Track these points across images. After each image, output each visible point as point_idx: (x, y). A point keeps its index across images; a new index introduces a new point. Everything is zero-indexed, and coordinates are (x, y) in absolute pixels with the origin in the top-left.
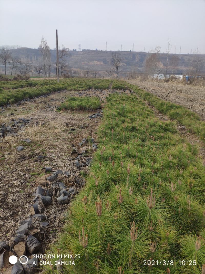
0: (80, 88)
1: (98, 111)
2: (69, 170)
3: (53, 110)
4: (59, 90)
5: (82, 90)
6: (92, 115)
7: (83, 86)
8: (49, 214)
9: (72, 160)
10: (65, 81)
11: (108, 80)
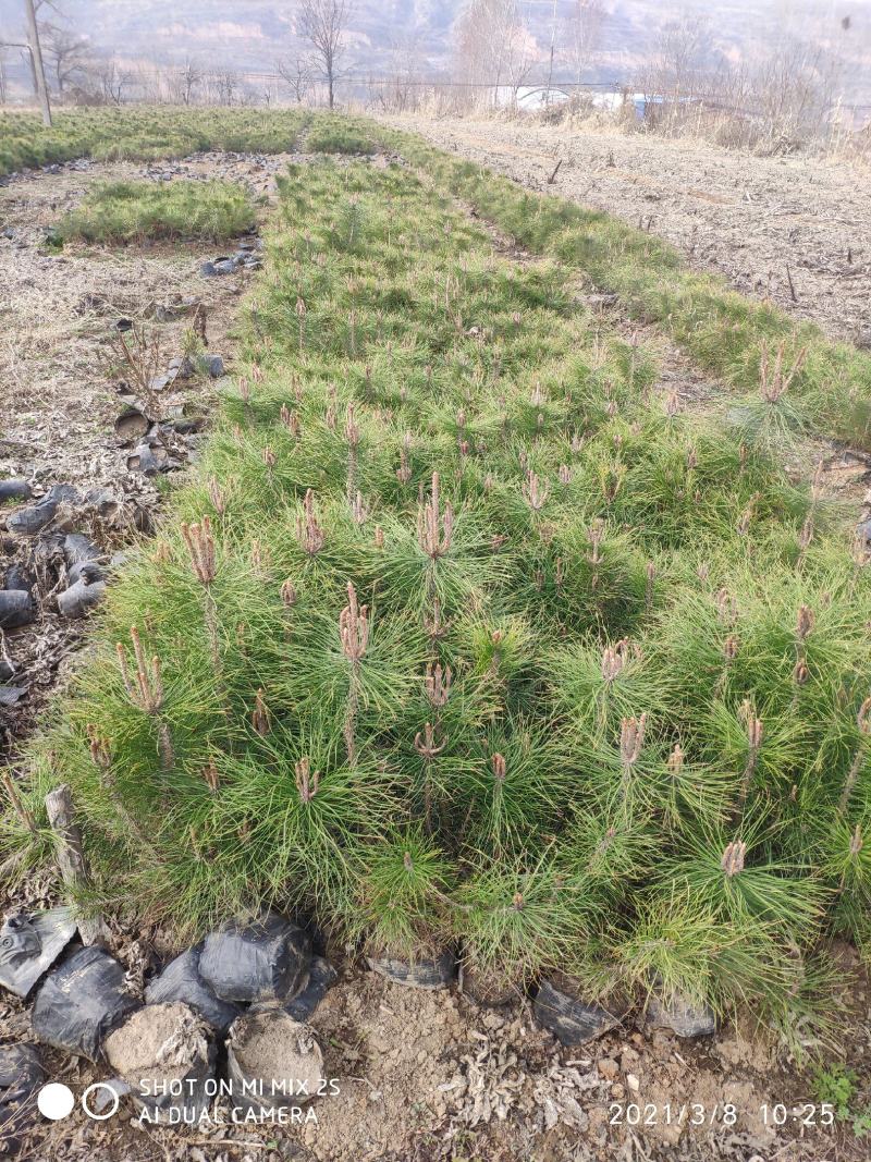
0: (156, 149)
1: (243, 245)
2: (108, 485)
3: (23, 246)
4: (53, 160)
5: (166, 155)
6: (214, 259)
7: (168, 137)
8: (26, 657)
9: (123, 447)
10: (78, 120)
11: (290, 114)
